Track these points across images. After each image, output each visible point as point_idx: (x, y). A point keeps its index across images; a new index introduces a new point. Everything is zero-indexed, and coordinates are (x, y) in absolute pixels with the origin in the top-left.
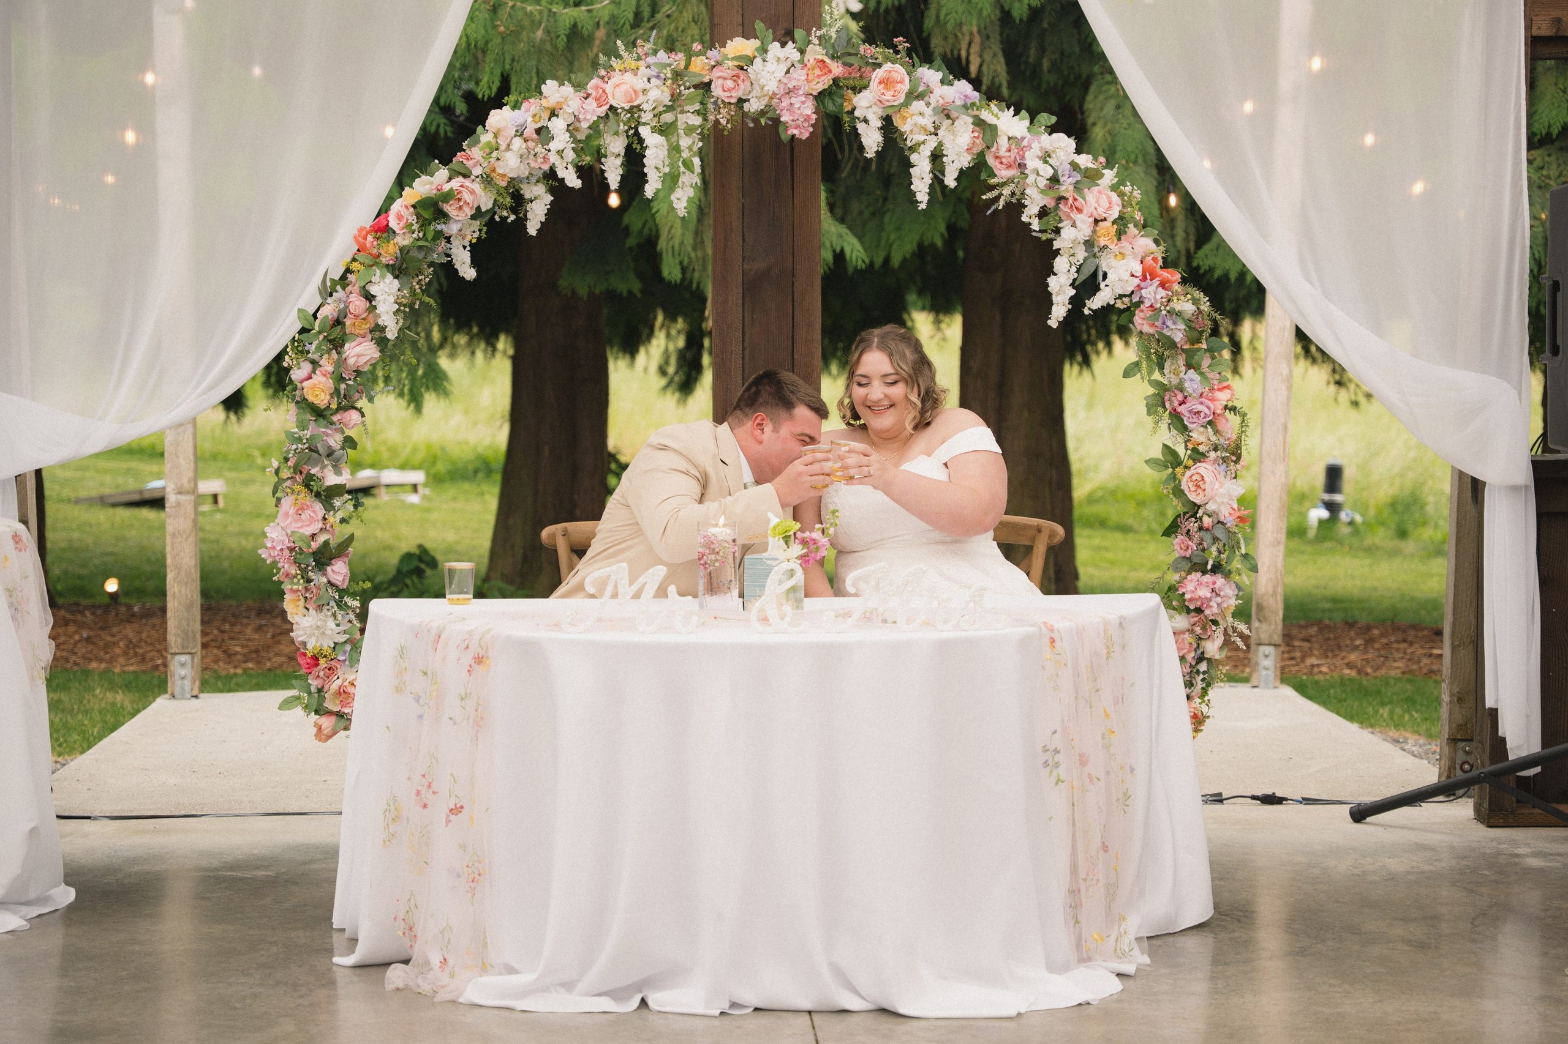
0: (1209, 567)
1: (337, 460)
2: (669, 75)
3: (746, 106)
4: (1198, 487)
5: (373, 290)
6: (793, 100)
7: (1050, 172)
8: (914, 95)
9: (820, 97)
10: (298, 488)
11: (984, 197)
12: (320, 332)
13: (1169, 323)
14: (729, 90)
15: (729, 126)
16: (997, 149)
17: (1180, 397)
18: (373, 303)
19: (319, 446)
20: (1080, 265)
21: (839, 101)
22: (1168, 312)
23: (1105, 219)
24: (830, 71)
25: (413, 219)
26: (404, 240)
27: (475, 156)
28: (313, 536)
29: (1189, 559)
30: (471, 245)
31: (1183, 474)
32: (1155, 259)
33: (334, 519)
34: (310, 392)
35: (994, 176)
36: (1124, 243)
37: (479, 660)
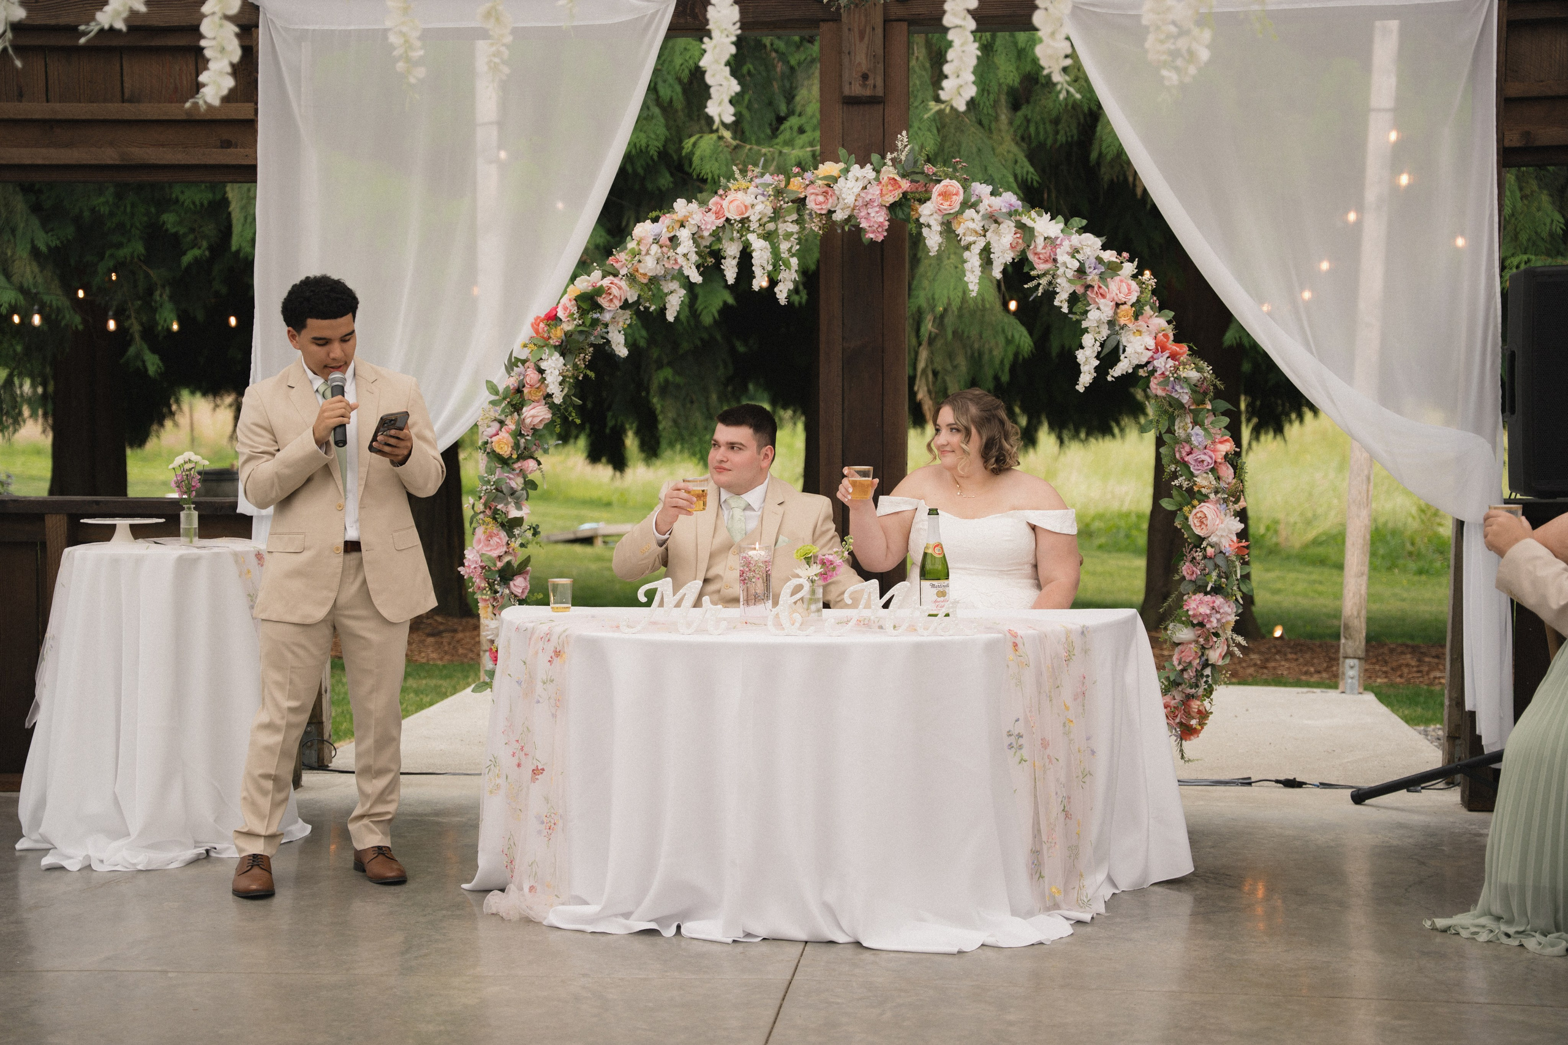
0: (1209, 589)
1: (518, 498)
2: (771, 192)
3: (834, 216)
4: (1202, 523)
5: (543, 365)
6: (870, 211)
7: (1077, 265)
8: (966, 205)
9: (892, 208)
10: (488, 520)
11: (1026, 286)
12: (504, 399)
13: (1178, 388)
14: (820, 204)
15: (821, 232)
16: (1035, 247)
17: (1187, 449)
18: (544, 376)
19: (503, 487)
20: (1105, 341)
21: (905, 209)
22: (1175, 378)
23: (1125, 303)
24: (900, 187)
25: (575, 310)
26: (568, 327)
27: (623, 260)
28: (500, 557)
29: (1194, 582)
30: (625, 329)
31: (1190, 512)
32: (1166, 336)
33: (515, 544)
34: (497, 445)
35: (1033, 268)
36: (1140, 322)
37: (557, 653)
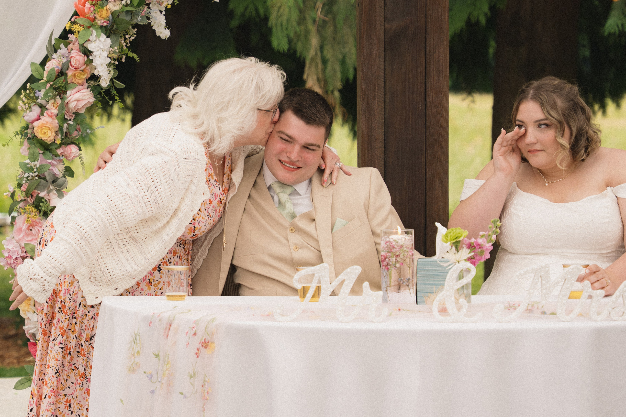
1: (60, 186)
5: (90, 46)
10: (29, 208)
12: (47, 82)
18: (91, 58)
19: (46, 174)
26: (115, 6)
30: (167, 9)
34: (39, 131)
